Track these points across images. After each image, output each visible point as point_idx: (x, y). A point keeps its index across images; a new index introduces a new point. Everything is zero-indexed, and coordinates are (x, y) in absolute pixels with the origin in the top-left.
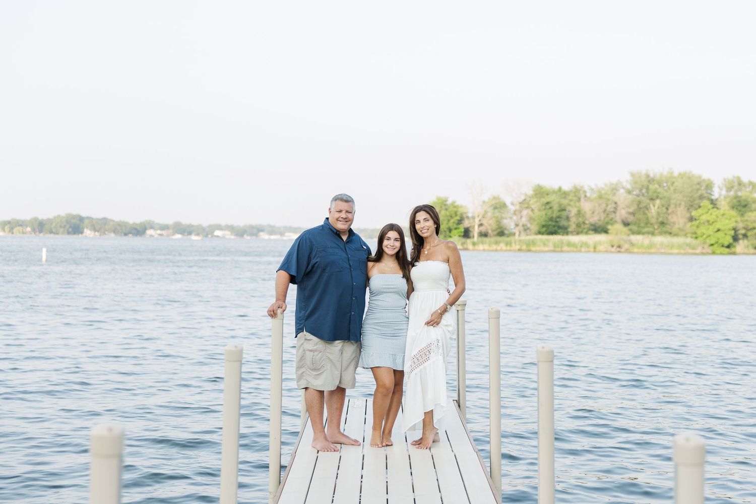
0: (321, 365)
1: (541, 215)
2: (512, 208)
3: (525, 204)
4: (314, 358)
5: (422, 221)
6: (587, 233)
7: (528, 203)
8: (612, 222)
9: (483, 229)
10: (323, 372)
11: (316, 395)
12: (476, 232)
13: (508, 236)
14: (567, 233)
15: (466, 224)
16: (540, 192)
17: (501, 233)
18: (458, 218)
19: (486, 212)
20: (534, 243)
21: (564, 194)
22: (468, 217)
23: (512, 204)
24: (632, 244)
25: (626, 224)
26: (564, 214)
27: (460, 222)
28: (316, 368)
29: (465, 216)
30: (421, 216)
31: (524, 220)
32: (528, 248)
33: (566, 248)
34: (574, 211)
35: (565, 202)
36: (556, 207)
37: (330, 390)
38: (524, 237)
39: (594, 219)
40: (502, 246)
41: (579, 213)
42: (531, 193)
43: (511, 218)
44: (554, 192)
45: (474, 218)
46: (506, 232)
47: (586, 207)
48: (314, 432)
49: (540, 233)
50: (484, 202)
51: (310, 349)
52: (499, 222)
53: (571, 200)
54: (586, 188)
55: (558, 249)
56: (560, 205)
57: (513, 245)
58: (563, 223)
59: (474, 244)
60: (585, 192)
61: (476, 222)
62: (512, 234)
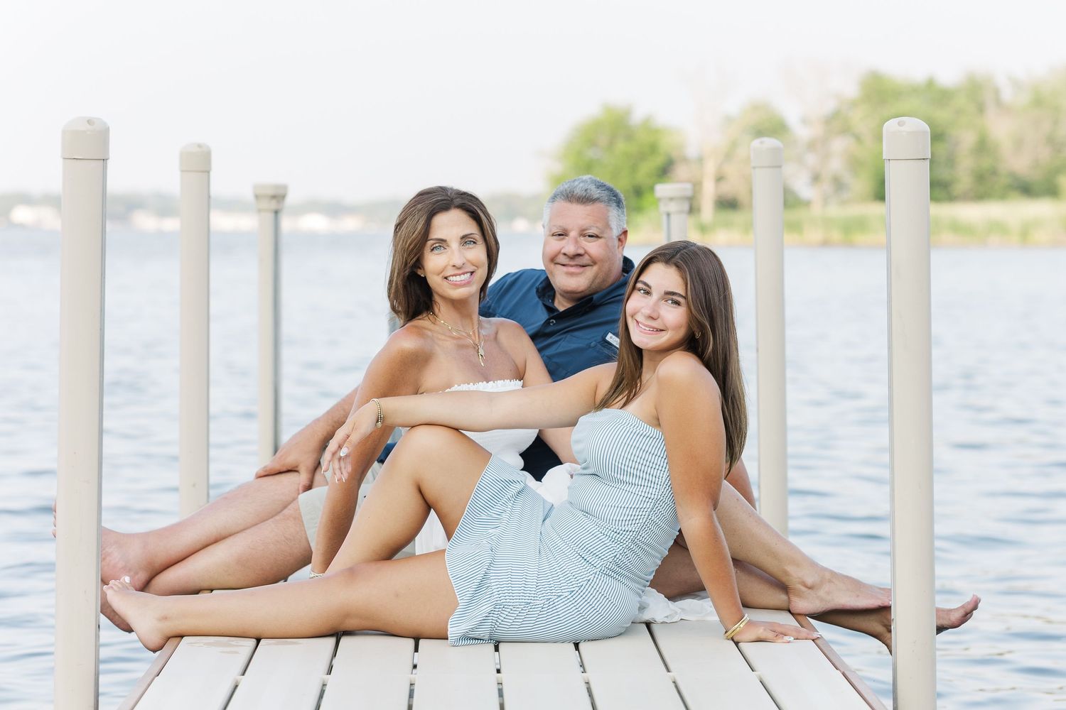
2: (802, 133)
3: (837, 123)
6: (1001, 197)
7: (846, 120)
9: (728, 189)
12: (707, 197)
13: (794, 207)
14: (950, 199)
15: (682, 175)
16: (878, 90)
18: (658, 161)
19: (734, 145)
20: (860, 225)
21: (943, 96)
22: (685, 160)
23: (804, 122)
26: (941, 149)
27: (665, 171)
29: (676, 155)
31: (836, 165)
32: (847, 236)
34: (967, 140)
35: (943, 116)
38: (835, 211)
39: (1020, 164)
41: (983, 146)
42: (850, 89)
44: (914, 90)
45: (701, 160)
47: (1001, 129)
50: (729, 120)
53: (960, 112)
54: (1000, 81)
57: (807, 229)
58: (940, 172)
59: (703, 229)
60: (997, 92)
61: (710, 168)
62: (807, 204)
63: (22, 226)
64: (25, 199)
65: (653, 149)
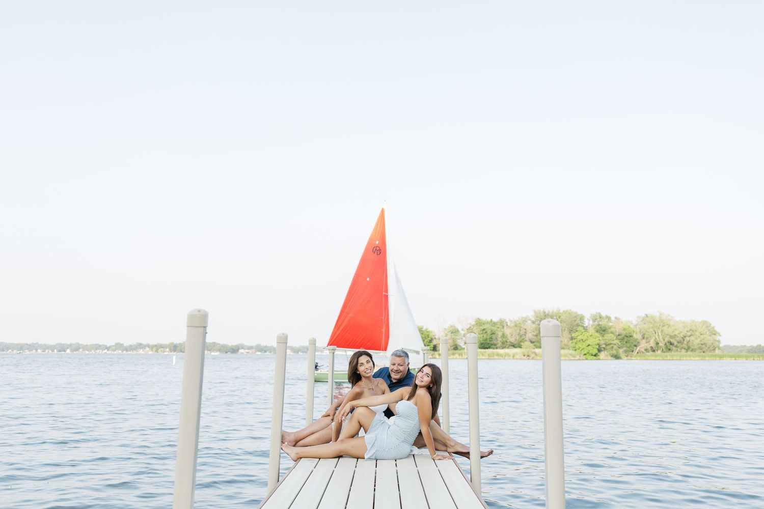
2: (462, 332)
3: (470, 330)
6: (508, 348)
7: (472, 330)
8: (523, 340)
13: (460, 350)
14: (497, 348)
15: (435, 342)
16: (479, 322)
17: (456, 348)
18: (430, 339)
19: (447, 335)
21: (494, 324)
22: (435, 338)
23: (463, 330)
24: (536, 354)
25: (532, 342)
26: (494, 337)
27: (431, 341)
29: (433, 337)
33: (496, 357)
34: (500, 334)
35: (494, 329)
36: (489, 332)
39: (512, 340)
40: (457, 356)
41: (503, 336)
42: (474, 323)
43: (462, 339)
44: (488, 323)
45: (439, 339)
46: (459, 348)
47: (508, 332)
49: (480, 348)
50: (445, 329)
52: (454, 340)
53: (498, 328)
54: (507, 321)
55: (490, 357)
56: (492, 331)
57: (464, 355)
58: (494, 342)
59: (440, 355)
60: (507, 323)
61: (441, 341)
65: (428, 336)
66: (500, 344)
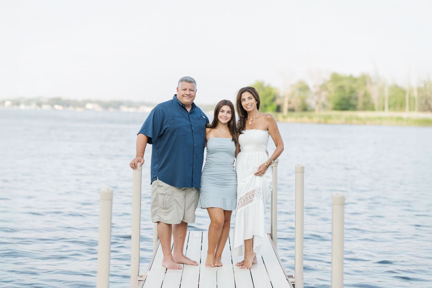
0: (169, 206)
1: (335, 96)
2: (313, 90)
3: (323, 87)
4: (164, 199)
5: (247, 99)
7: (326, 87)
9: (291, 106)
10: (171, 210)
11: (166, 227)
12: (285, 108)
13: (310, 111)
14: (356, 110)
15: (278, 102)
16: (336, 78)
17: (305, 109)
18: (271, 97)
19: (294, 93)
20: (330, 117)
21: (355, 80)
22: (279, 97)
23: (314, 87)
26: (354, 95)
27: (274, 100)
28: (166, 208)
29: (277, 96)
30: (246, 95)
31: (323, 100)
32: (326, 121)
33: (355, 121)
34: (361, 93)
35: (354, 86)
36: (347, 90)
37: (176, 224)
38: (323, 113)
40: (305, 119)
41: (366, 95)
42: (328, 77)
43: (313, 97)
44: (346, 78)
45: (284, 97)
46: (309, 109)
48: (164, 255)
49: (335, 109)
51: (162, 193)
52: (303, 100)
53: (360, 85)
54: (371, 76)
55: (348, 122)
56: (351, 88)
57: (314, 118)
58: (353, 102)
59: (284, 117)
61: (286, 100)
62: (313, 110)
63: (89, 109)
64: (90, 102)
65: (270, 94)
66: (360, 105)
